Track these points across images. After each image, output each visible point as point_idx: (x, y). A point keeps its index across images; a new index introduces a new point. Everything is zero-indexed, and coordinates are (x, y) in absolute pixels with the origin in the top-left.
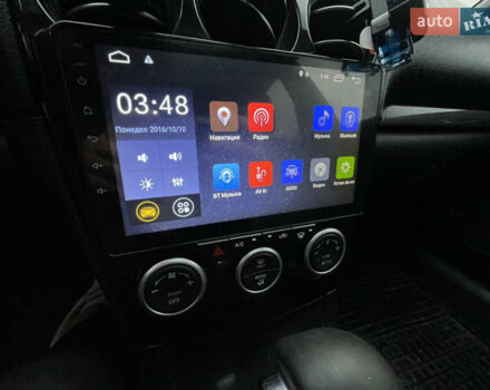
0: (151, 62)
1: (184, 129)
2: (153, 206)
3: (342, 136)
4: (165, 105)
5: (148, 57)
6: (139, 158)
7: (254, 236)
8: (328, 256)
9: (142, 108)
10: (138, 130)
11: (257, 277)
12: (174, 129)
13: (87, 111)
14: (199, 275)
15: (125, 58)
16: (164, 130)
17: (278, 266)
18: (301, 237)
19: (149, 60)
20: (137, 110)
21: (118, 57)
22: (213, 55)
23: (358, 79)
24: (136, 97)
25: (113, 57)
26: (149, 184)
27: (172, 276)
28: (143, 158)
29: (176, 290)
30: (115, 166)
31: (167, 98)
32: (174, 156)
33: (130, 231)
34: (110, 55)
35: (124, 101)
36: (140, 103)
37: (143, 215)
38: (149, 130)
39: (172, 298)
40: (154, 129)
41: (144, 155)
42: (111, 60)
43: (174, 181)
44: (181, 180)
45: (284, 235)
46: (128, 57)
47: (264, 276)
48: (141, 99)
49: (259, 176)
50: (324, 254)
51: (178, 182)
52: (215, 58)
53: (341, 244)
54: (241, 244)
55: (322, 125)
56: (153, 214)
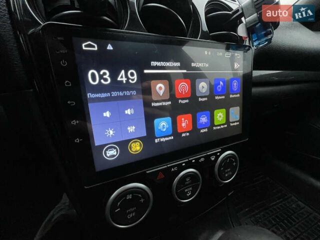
0: (112, 48)
1: (134, 93)
2: (115, 148)
3: (231, 96)
4: (122, 77)
5: (109, 45)
6: (105, 114)
7: (183, 162)
8: (229, 170)
9: (106, 80)
10: (104, 95)
11: (186, 191)
12: (128, 93)
13: (68, 83)
14: (148, 194)
15: (94, 47)
16: (121, 94)
17: (199, 180)
18: (213, 159)
19: (110, 47)
20: (102, 81)
21: (89, 46)
22: (152, 43)
23: (239, 55)
24: (102, 73)
25: (86, 46)
26: (111, 132)
27: (129, 197)
28: (107, 114)
29: (132, 207)
30: (88, 125)
31: (123, 72)
32: (128, 112)
33: (99, 167)
34: (83, 45)
35: (93, 76)
36: (105, 77)
37: (108, 155)
38: (111, 94)
39: (130, 213)
40: (114, 94)
41: (108, 112)
42: (84, 48)
43: (129, 128)
44: (134, 128)
45: (202, 159)
46: (96, 46)
47: (191, 189)
48: (105, 74)
49: (183, 125)
50: (227, 169)
51: (131, 129)
52: (153, 45)
53: (236, 161)
54: (176, 169)
55: (220, 90)
56: (115, 153)
